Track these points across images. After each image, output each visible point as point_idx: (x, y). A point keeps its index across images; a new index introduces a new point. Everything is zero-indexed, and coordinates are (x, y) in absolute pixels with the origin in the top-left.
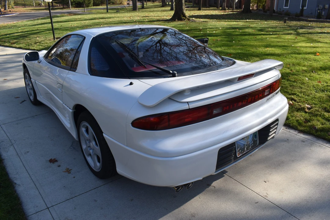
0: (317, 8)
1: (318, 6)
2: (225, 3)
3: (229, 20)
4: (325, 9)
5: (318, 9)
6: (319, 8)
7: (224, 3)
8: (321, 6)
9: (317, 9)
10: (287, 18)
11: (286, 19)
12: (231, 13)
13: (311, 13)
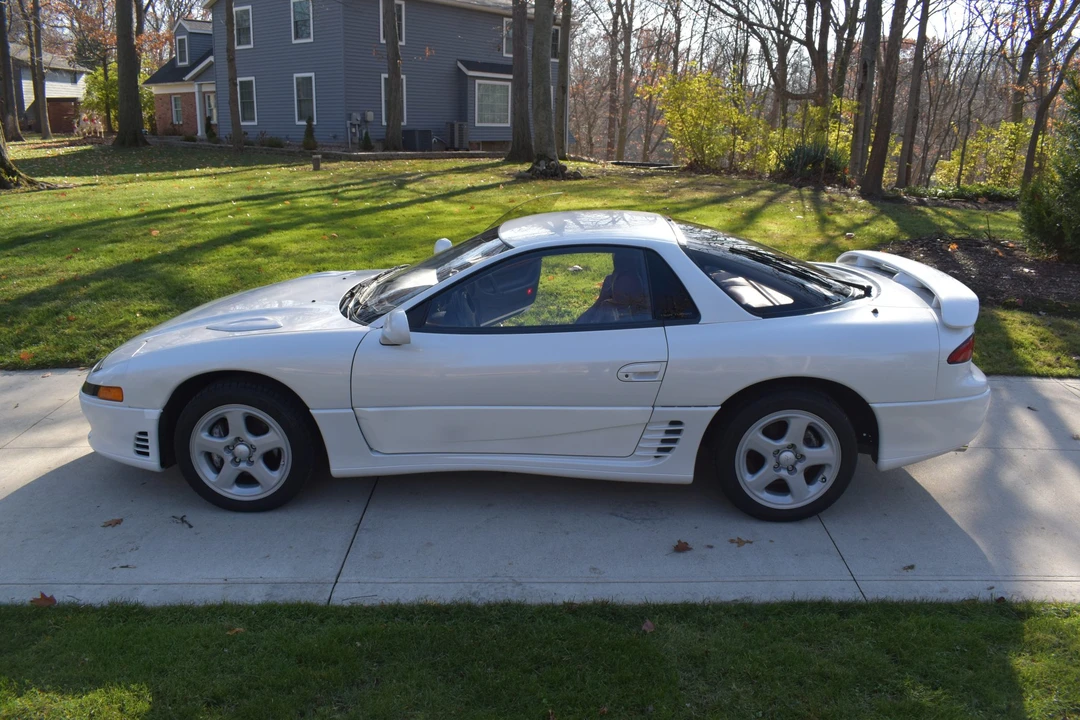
0: (349, 122)
1: (350, 117)
2: (14, 115)
3: (151, 175)
4: (367, 122)
5: (353, 125)
6: (355, 122)
7: (10, 117)
8: (357, 117)
9: (348, 125)
10: (320, 156)
11: (317, 159)
12: (74, 148)
13: (335, 137)
